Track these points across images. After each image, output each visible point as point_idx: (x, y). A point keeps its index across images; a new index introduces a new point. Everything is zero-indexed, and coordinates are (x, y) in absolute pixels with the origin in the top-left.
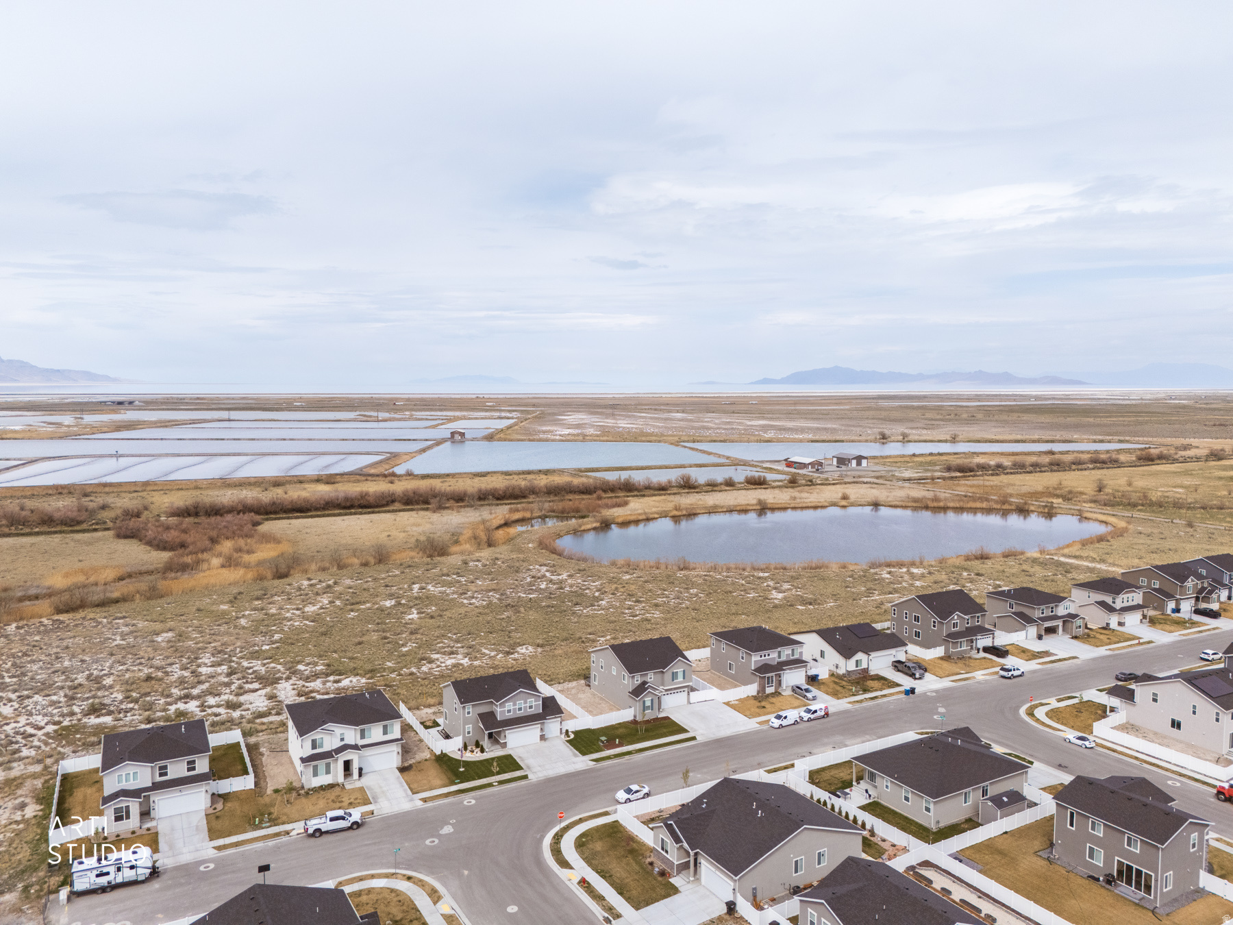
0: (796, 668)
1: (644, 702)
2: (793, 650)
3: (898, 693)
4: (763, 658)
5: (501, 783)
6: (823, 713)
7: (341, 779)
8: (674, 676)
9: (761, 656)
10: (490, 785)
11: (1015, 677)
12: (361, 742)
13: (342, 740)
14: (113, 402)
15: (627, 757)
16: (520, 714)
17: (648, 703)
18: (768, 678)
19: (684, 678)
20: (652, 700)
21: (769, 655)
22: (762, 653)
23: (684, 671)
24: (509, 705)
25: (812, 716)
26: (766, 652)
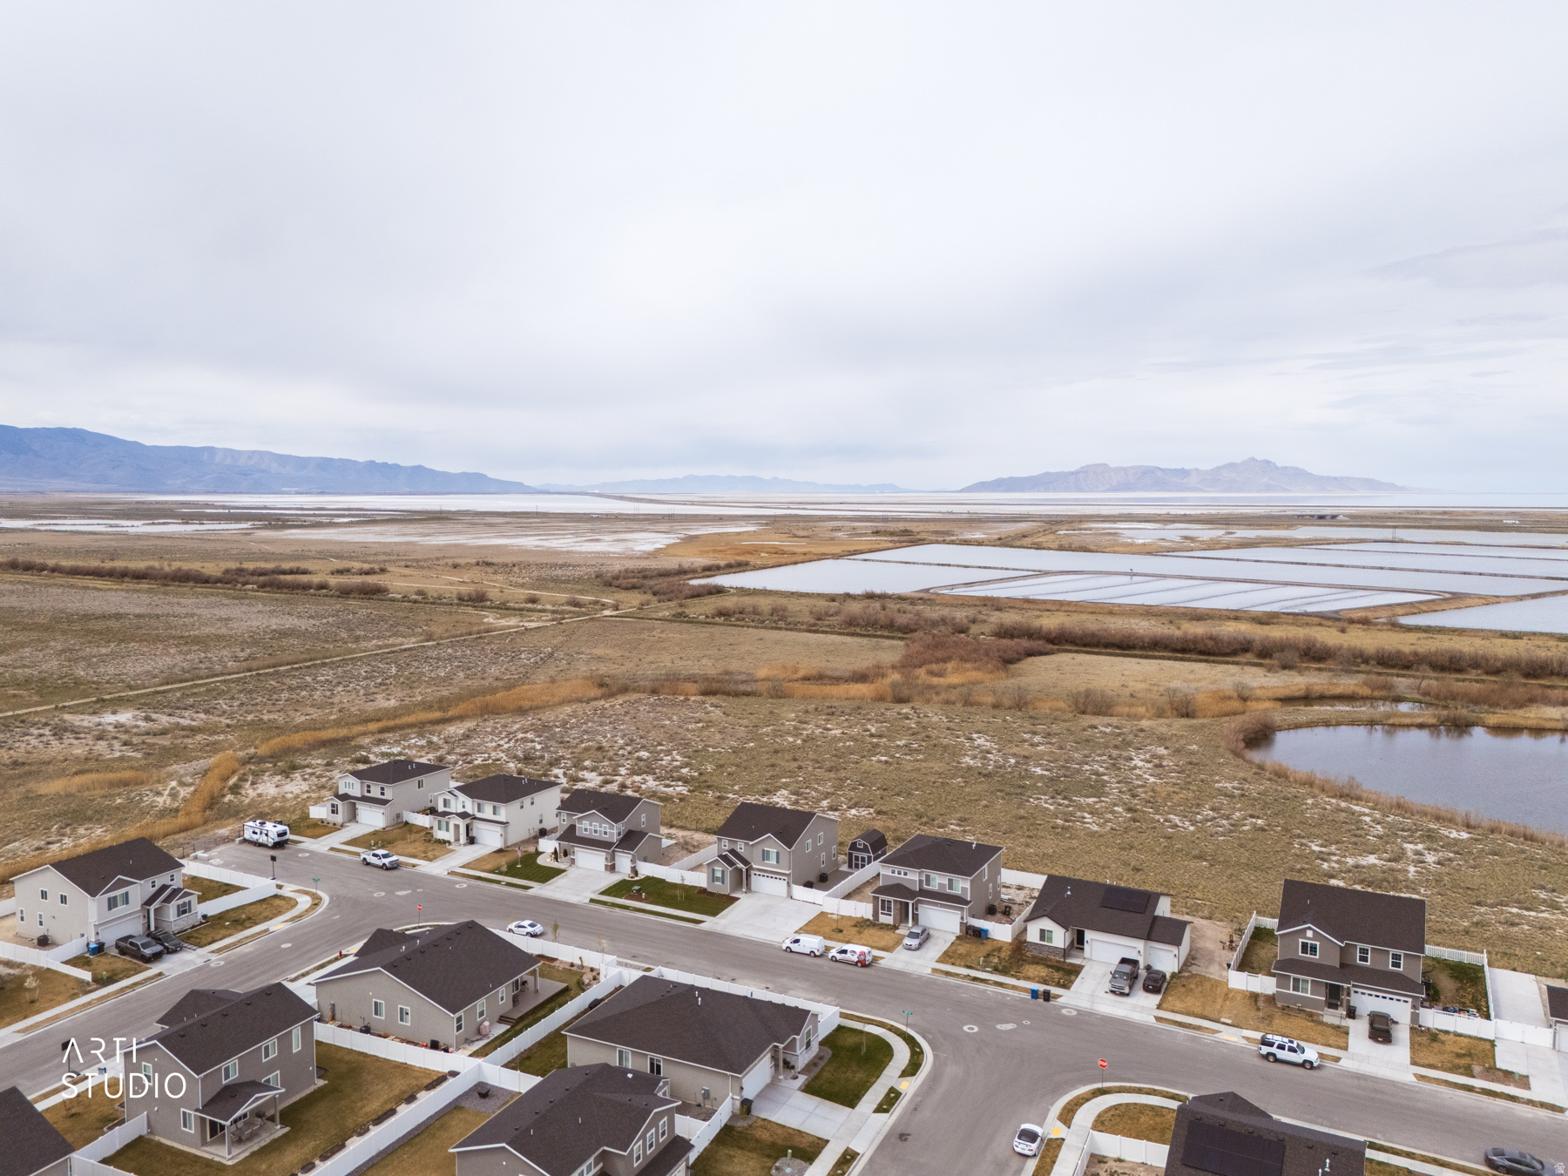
0: (942, 906)
1: (713, 870)
2: (950, 881)
3: (1025, 990)
4: (896, 875)
5: (509, 884)
6: (855, 959)
7: (452, 840)
8: (766, 856)
9: (893, 872)
10: (498, 882)
11: (1277, 1060)
12: (478, 815)
13: (464, 807)
14: (1312, 516)
15: (617, 910)
16: (596, 836)
17: (719, 874)
18: (883, 901)
19: (778, 862)
20: (723, 872)
21: (905, 874)
22: (897, 868)
23: (778, 853)
24: (586, 824)
25: (839, 957)
26: (903, 869)
